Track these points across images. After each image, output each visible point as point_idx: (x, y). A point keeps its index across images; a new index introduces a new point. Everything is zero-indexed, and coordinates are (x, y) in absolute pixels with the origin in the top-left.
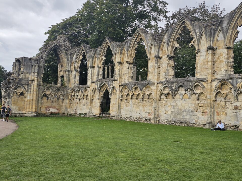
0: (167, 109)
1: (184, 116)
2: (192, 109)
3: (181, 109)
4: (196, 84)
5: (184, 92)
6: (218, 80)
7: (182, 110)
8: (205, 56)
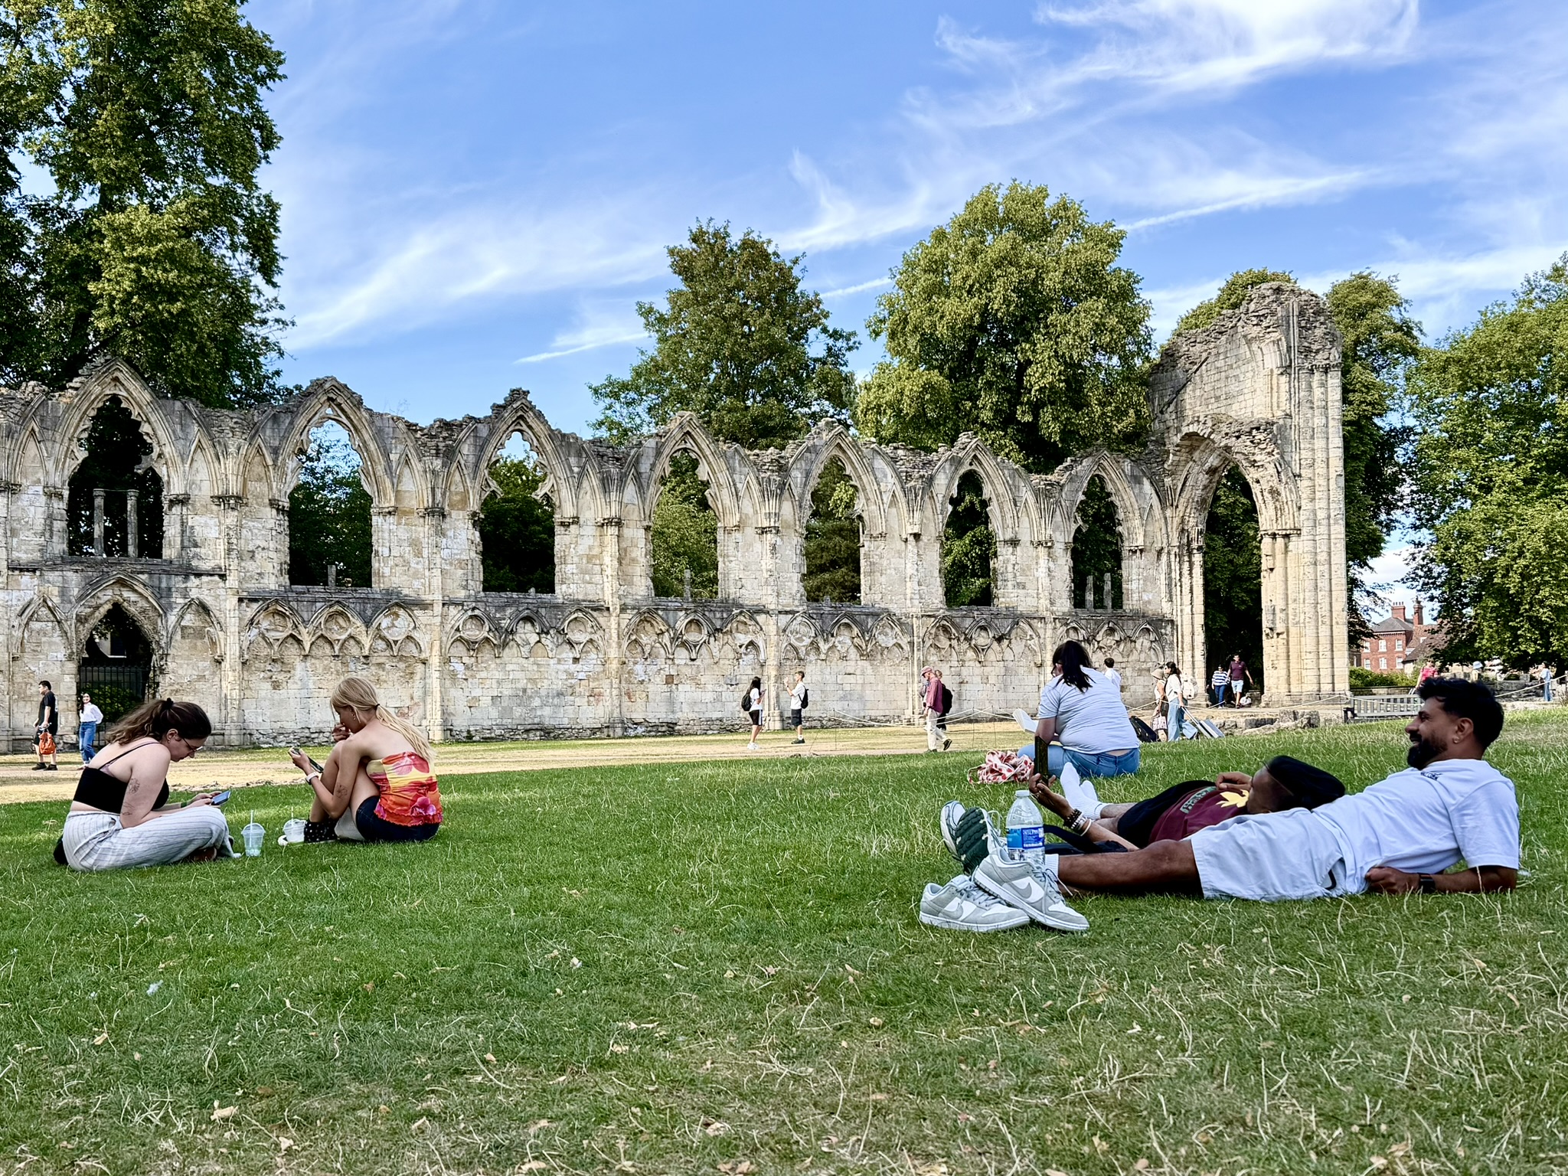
0: (477, 693)
1: (534, 709)
2: (560, 687)
3: (525, 691)
4: (573, 617)
5: (534, 638)
6: (634, 609)
7: (529, 691)
8: (592, 538)
